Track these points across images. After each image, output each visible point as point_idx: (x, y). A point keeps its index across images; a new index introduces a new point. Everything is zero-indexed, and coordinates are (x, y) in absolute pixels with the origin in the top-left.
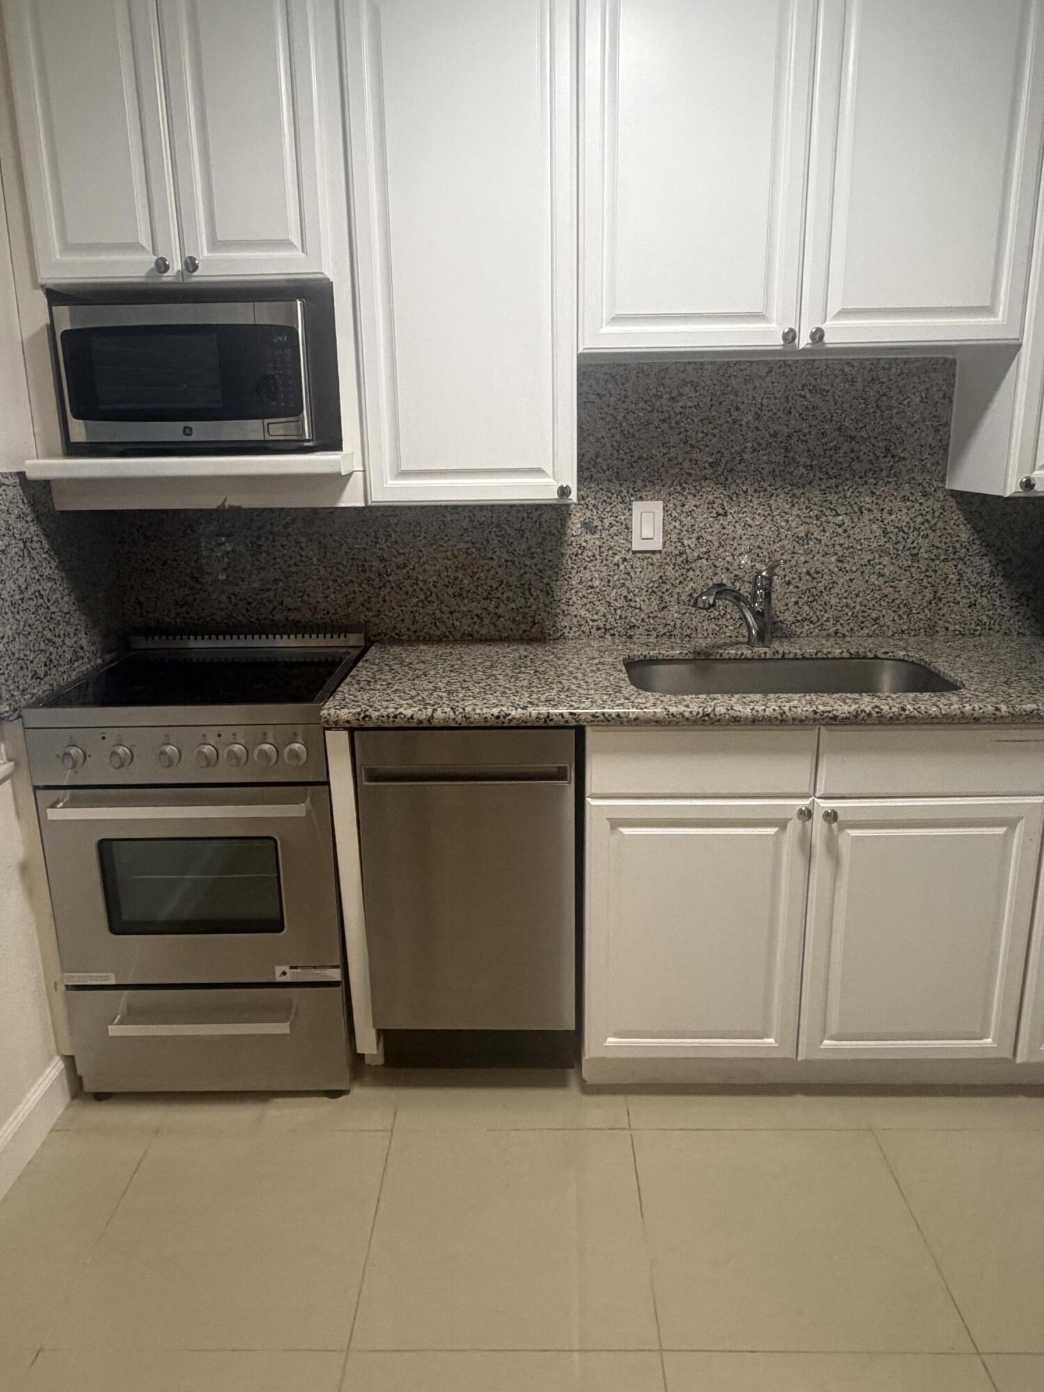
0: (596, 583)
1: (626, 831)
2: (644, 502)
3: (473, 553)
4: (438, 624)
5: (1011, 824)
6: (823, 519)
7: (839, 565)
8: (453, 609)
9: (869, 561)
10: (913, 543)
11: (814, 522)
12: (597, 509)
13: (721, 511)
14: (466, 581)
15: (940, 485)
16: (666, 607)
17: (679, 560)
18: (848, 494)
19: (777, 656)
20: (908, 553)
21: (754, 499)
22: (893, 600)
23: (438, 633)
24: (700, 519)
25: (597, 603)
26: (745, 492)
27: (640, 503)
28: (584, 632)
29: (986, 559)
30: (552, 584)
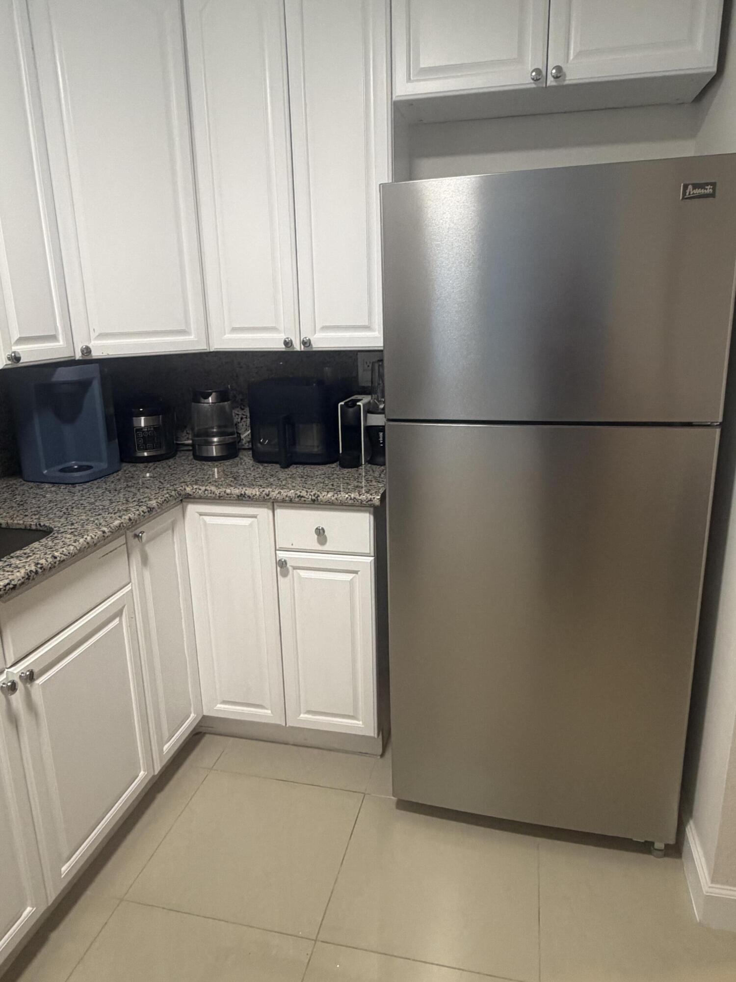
5: (120, 613)
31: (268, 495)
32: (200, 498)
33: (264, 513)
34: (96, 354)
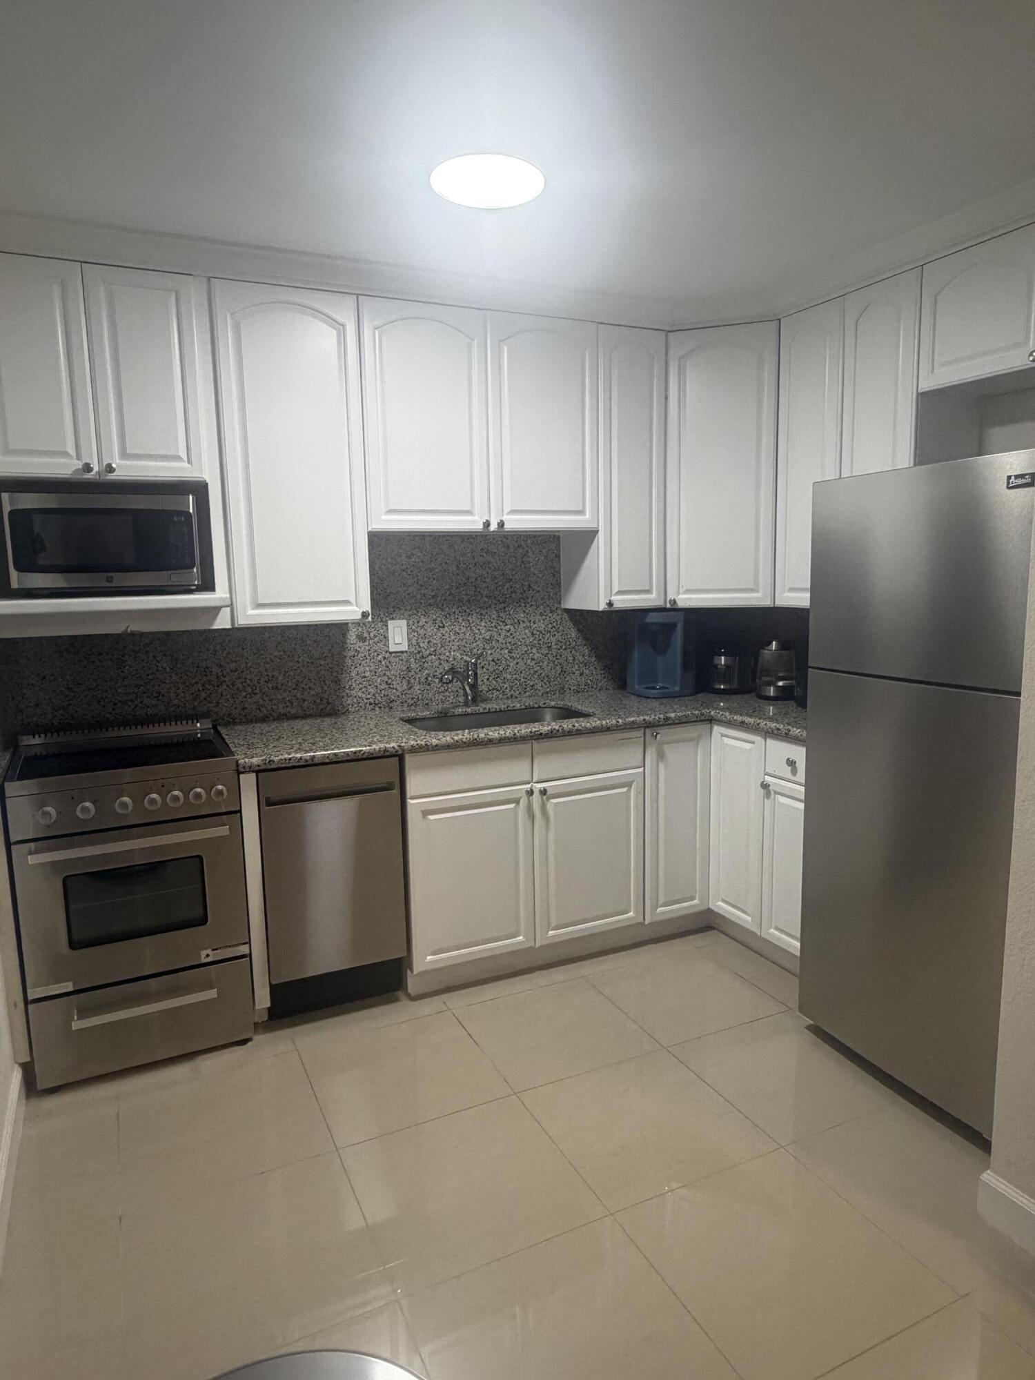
0: (367, 674)
1: (432, 817)
2: (395, 621)
3: (284, 658)
4: (261, 709)
5: (629, 785)
6: (499, 627)
7: (510, 654)
8: (271, 698)
9: (526, 651)
10: (548, 639)
11: (494, 629)
12: (365, 626)
13: (442, 625)
14: (280, 678)
15: (559, 606)
16: (412, 687)
17: (418, 656)
18: (511, 613)
19: (485, 711)
20: (546, 646)
21: (460, 617)
22: (541, 674)
23: (262, 715)
24: (429, 630)
25: (369, 687)
26: (454, 613)
27: (392, 621)
28: (361, 707)
29: (585, 647)
30: (340, 677)
31: (758, 724)
32: (719, 721)
33: (758, 739)
34: (681, 604)
